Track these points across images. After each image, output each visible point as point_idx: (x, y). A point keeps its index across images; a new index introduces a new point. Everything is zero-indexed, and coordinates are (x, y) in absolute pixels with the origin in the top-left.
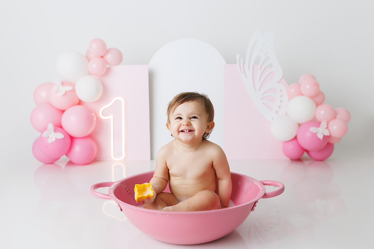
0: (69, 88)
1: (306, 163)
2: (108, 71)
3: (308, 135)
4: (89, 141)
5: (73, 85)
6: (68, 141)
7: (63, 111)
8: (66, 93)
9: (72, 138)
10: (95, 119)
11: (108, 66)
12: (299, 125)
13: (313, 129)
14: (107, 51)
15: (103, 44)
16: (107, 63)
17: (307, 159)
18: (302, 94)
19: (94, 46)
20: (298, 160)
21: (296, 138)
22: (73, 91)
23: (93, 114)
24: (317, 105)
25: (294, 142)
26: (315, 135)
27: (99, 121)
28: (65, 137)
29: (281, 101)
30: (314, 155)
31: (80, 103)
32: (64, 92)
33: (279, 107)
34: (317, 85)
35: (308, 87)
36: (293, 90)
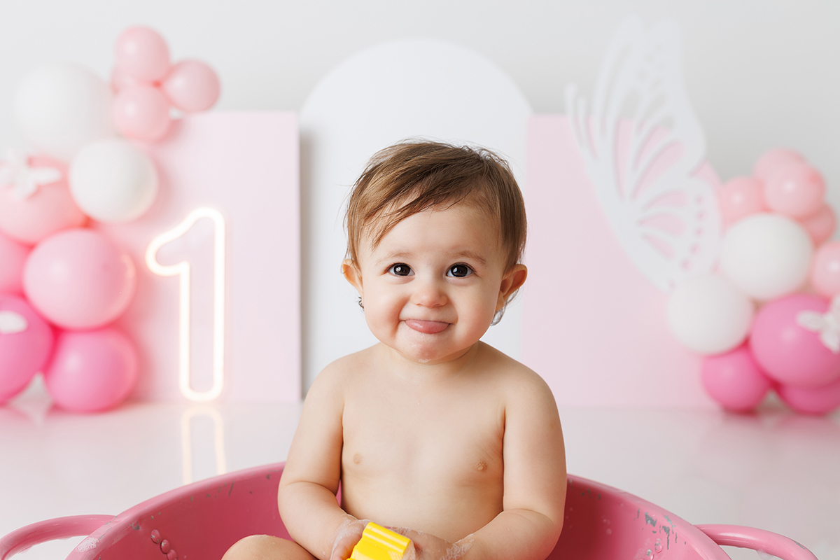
0: (47, 175)
1: (769, 421)
2: (174, 130)
3: (789, 336)
4: (112, 342)
5: (63, 167)
6: (44, 338)
7: (29, 247)
8: (39, 191)
9: (57, 332)
10: (130, 273)
11: (175, 114)
12: (758, 306)
13: (808, 319)
14: (172, 70)
15: (159, 46)
16: (170, 102)
17: (771, 411)
18: (766, 209)
19: (131, 48)
20: (747, 411)
21: (745, 345)
22: (63, 185)
23: (126, 260)
24: (818, 241)
25: (740, 358)
26: (813, 337)
27: (144, 281)
28: (29, 329)
29: (699, 232)
30: (799, 398)
31: (88, 223)
32: (31, 188)
33: (694, 249)
34: (817, 180)
35: (790, 186)
36: (737, 198)
